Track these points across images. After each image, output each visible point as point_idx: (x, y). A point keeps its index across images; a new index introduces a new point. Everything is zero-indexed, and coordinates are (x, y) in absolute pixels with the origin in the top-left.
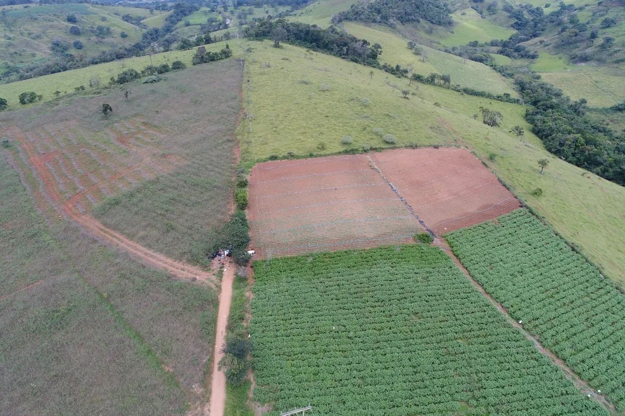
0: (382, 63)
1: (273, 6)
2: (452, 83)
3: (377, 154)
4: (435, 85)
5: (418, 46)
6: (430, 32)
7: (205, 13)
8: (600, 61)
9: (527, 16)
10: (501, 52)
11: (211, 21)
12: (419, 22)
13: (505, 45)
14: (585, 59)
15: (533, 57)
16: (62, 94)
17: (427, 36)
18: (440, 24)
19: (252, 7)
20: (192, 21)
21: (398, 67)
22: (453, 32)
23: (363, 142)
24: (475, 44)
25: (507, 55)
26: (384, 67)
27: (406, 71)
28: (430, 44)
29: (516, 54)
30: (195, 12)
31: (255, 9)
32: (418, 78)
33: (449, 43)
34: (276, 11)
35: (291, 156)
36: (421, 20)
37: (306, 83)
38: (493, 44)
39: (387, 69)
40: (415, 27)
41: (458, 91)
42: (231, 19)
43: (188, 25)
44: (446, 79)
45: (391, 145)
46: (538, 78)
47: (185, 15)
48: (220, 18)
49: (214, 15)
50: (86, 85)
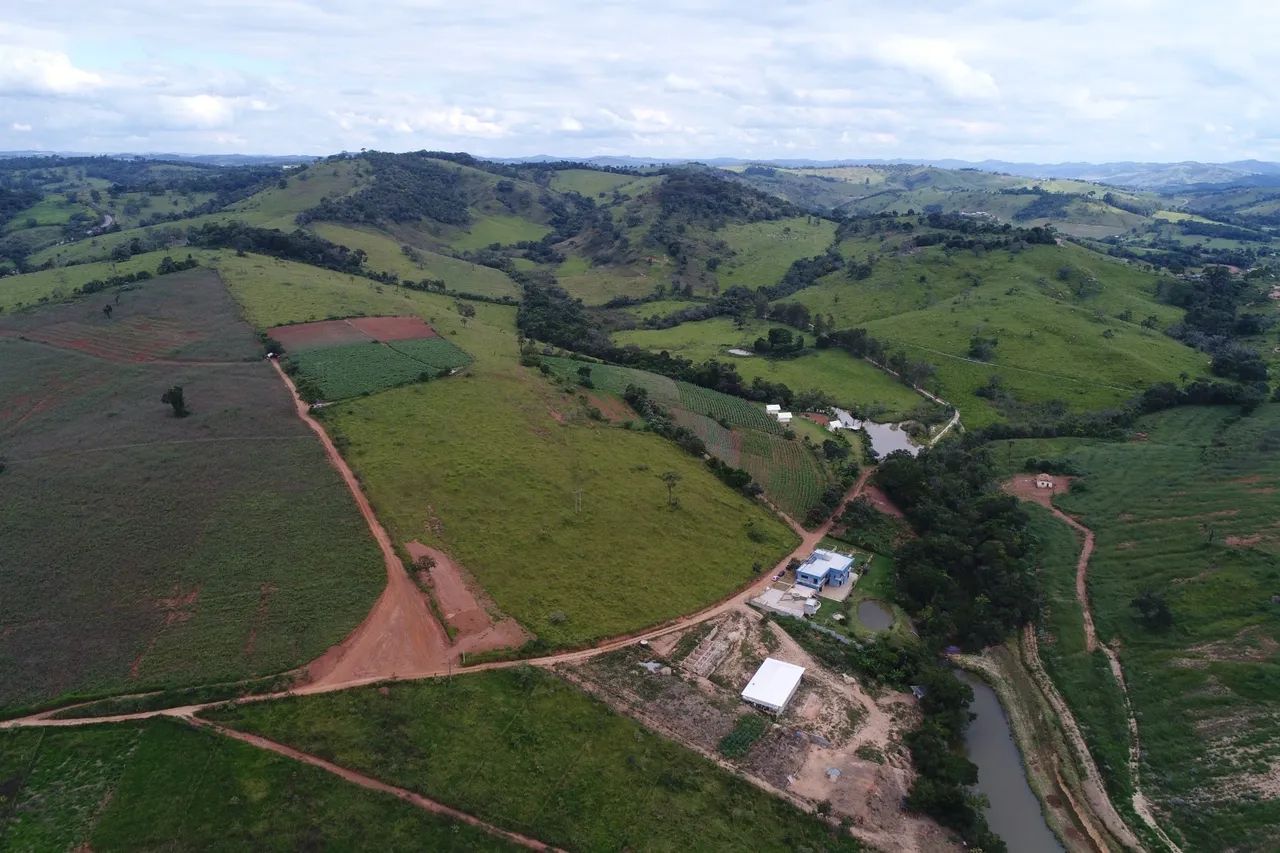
0: (366, 271)
1: (184, 194)
2: (447, 289)
3: (353, 320)
4: (428, 291)
5: (415, 249)
6: (436, 232)
7: (60, 205)
8: (617, 262)
9: (571, 208)
10: (525, 256)
11: (78, 218)
12: (420, 220)
13: (532, 246)
14: (605, 261)
15: (561, 260)
16: (25, 305)
17: (433, 238)
18: (450, 222)
19: (146, 194)
20: (39, 219)
21: (385, 274)
22: (469, 233)
23: (341, 314)
24: (496, 247)
25: (533, 259)
26: (369, 274)
27: (395, 278)
28: (435, 247)
29: (542, 258)
30: (39, 203)
31: (151, 198)
32: (408, 285)
33: (459, 247)
34: (191, 200)
35: (292, 323)
36: (423, 218)
37: (289, 284)
38: (521, 246)
39: (372, 276)
40: (416, 227)
41: (455, 296)
42: (113, 215)
43: (33, 225)
44: (441, 285)
45: (362, 315)
46: (555, 282)
47: (20, 208)
48: (91, 213)
49: (78, 209)
50: (51, 296)
